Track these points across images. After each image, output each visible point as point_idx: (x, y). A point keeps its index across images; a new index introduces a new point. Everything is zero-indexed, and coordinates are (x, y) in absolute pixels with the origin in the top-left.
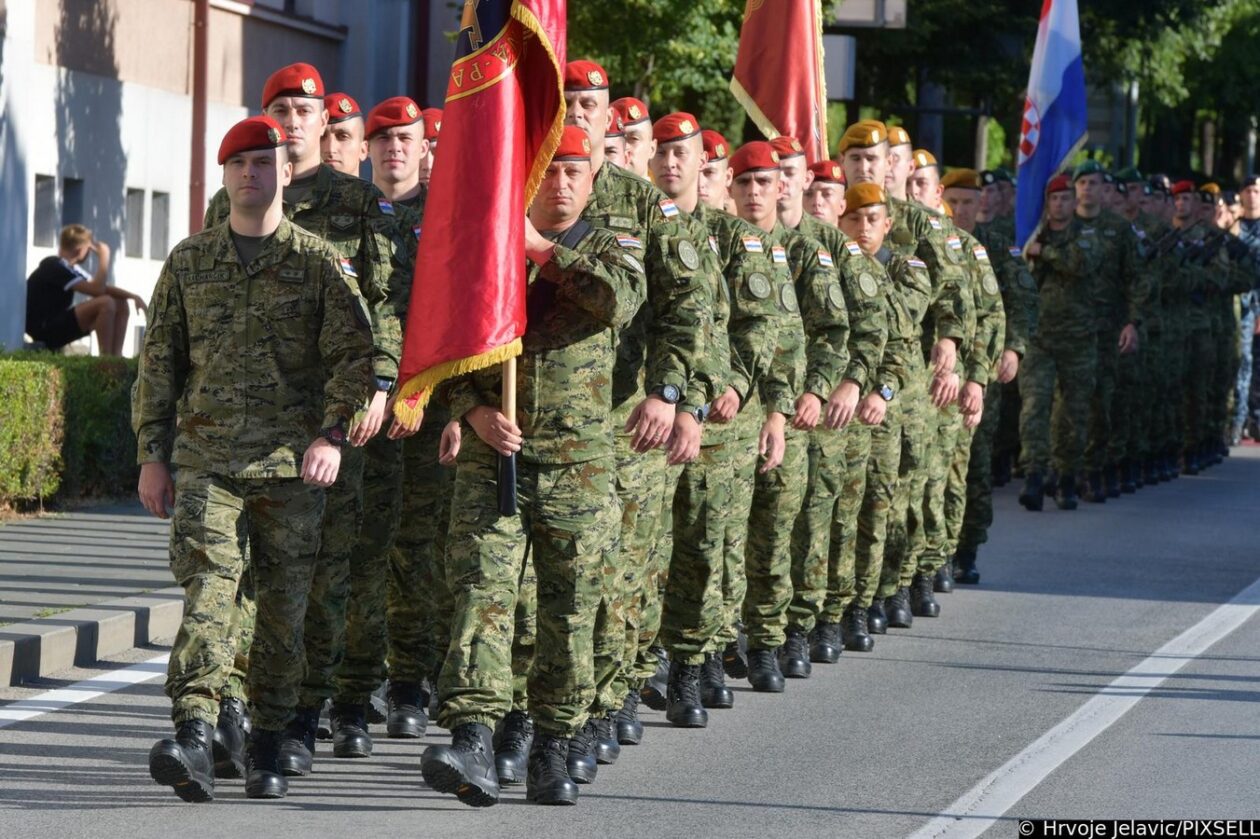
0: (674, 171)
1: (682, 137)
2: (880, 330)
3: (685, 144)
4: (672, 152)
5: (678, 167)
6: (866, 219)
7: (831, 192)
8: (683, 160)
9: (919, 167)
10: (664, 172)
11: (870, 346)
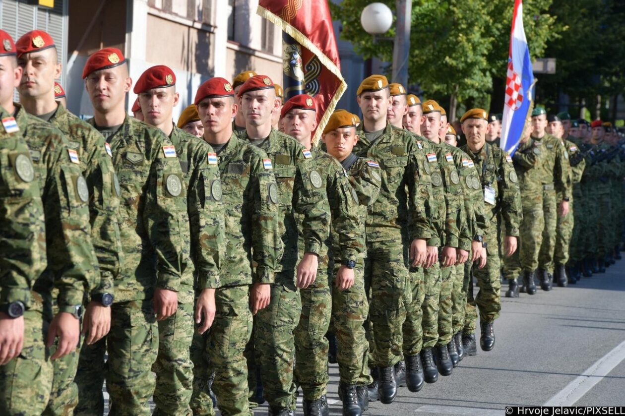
0: (105, 92)
1: (111, 66)
2: (325, 213)
3: (113, 71)
4: (103, 78)
5: (108, 89)
6: (342, 135)
7: (305, 116)
8: (112, 84)
9: (410, 105)
10: (98, 93)
11: (320, 226)
